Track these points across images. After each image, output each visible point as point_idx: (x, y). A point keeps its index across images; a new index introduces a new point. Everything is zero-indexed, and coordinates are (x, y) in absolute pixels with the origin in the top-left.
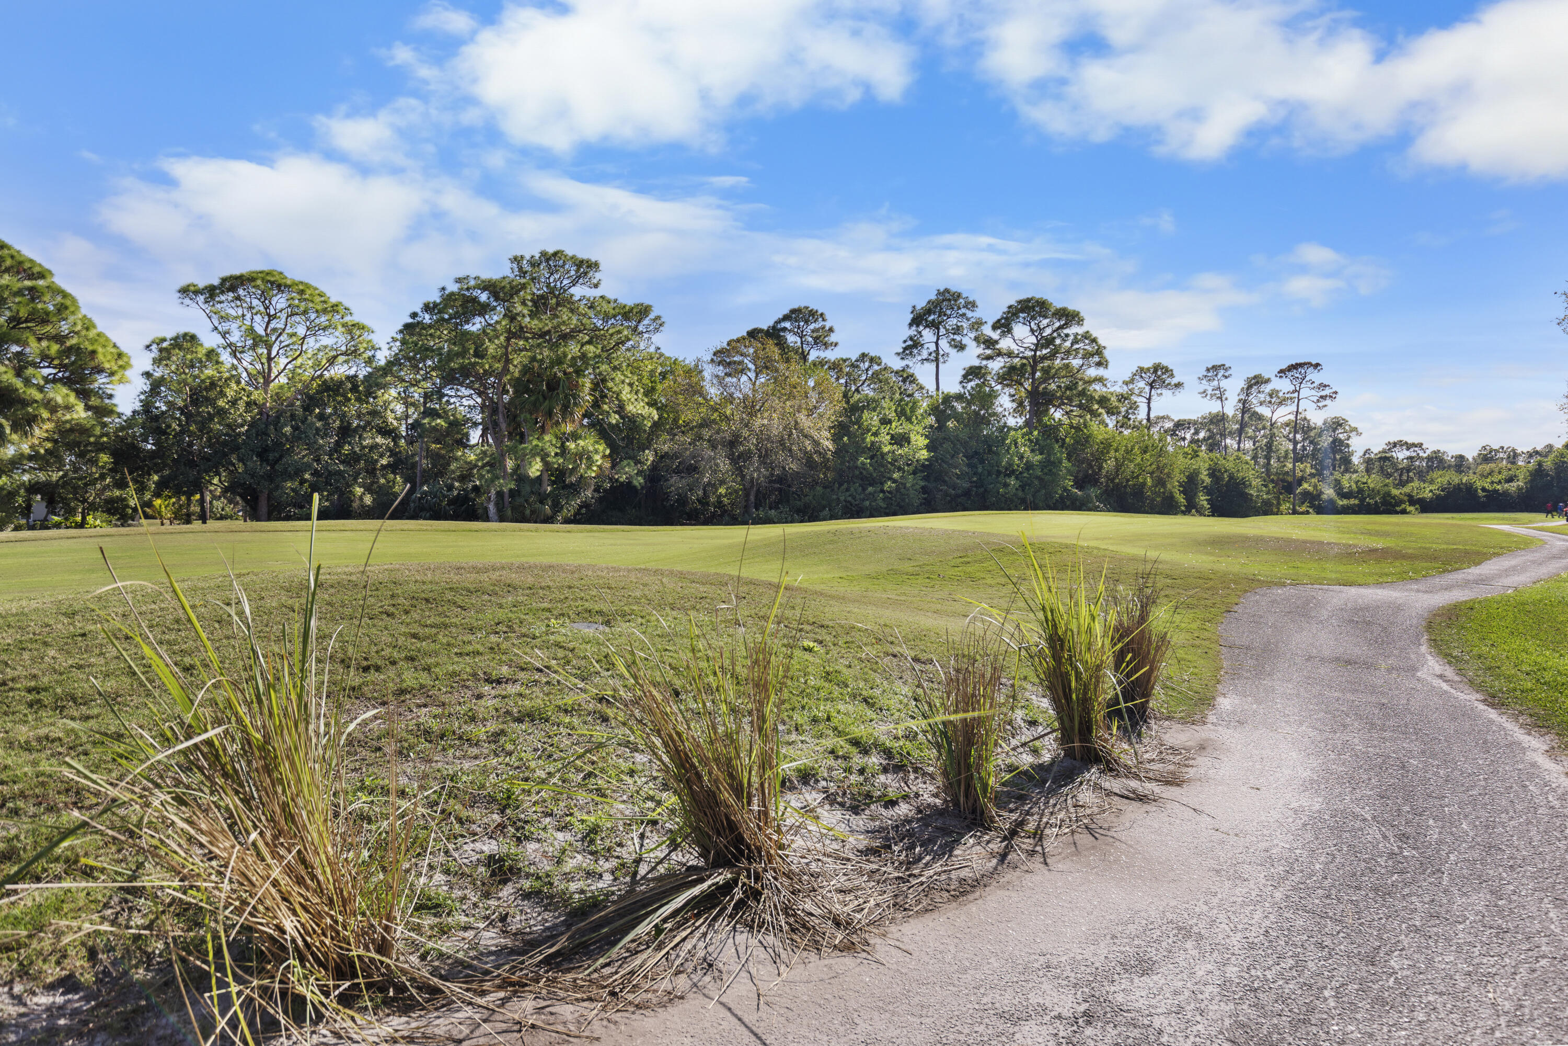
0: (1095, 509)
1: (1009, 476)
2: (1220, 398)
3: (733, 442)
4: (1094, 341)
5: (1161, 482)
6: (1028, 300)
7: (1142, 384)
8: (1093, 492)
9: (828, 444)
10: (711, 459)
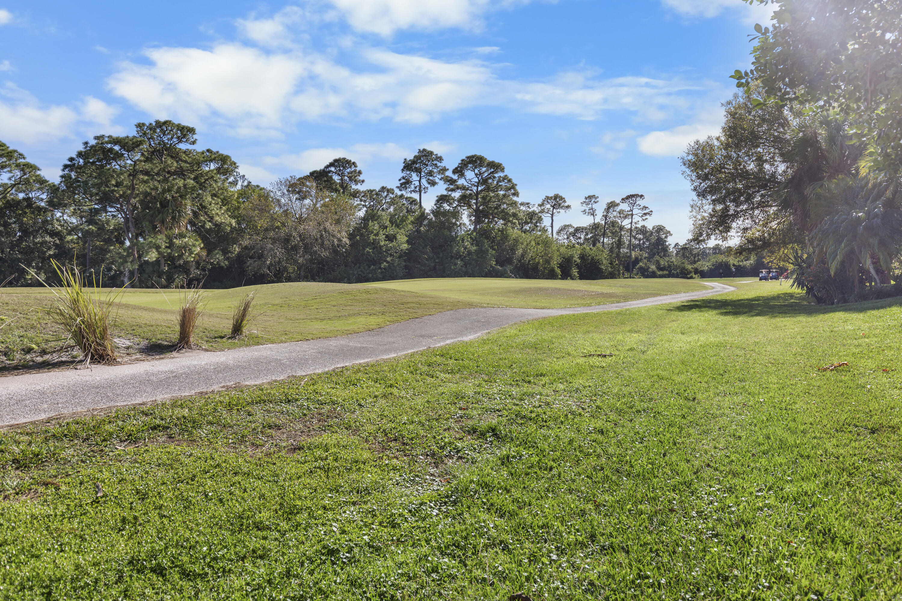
0: (509, 277)
1: (457, 259)
2: (593, 214)
3: (287, 240)
4: (510, 181)
5: (548, 262)
6: (473, 157)
7: (548, 206)
8: (509, 268)
9: (346, 240)
10: (272, 249)
